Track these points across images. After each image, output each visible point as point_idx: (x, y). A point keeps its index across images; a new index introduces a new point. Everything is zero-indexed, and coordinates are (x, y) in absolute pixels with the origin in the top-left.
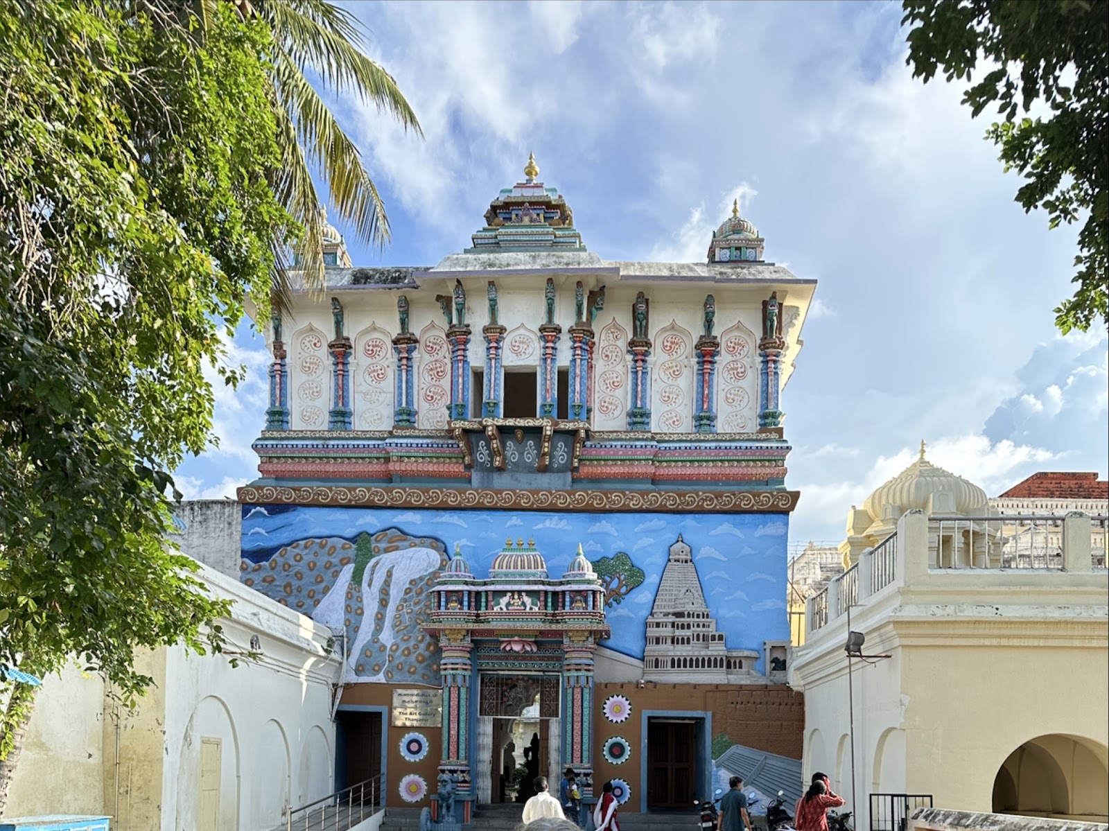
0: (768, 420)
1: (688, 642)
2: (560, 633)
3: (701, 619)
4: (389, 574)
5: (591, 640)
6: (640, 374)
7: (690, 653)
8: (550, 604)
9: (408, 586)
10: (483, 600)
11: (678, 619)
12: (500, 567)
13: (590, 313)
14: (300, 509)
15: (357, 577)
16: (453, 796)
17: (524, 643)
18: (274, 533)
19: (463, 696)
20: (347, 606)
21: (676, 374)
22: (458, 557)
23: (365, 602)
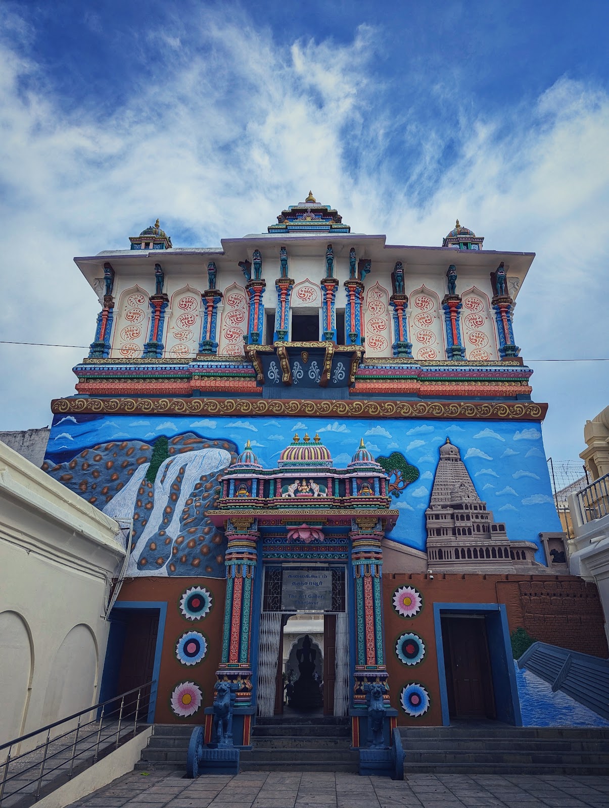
0: (509, 351)
1: (470, 533)
2: (348, 520)
3: (478, 511)
4: (182, 471)
5: (379, 526)
6: (401, 319)
7: (473, 544)
8: (337, 491)
9: (199, 482)
10: (272, 488)
11: (456, 511)
12: (289, 457)
13: (360, 273)
14: (106, 417)
15: (151, 476)
16: (231, 709)
17: (311, 531)
18: (79, 438)
19: (248, 587)
20: (138, 501)
21: (429, 322)
22: (249, 451)
23: (156, 496)
